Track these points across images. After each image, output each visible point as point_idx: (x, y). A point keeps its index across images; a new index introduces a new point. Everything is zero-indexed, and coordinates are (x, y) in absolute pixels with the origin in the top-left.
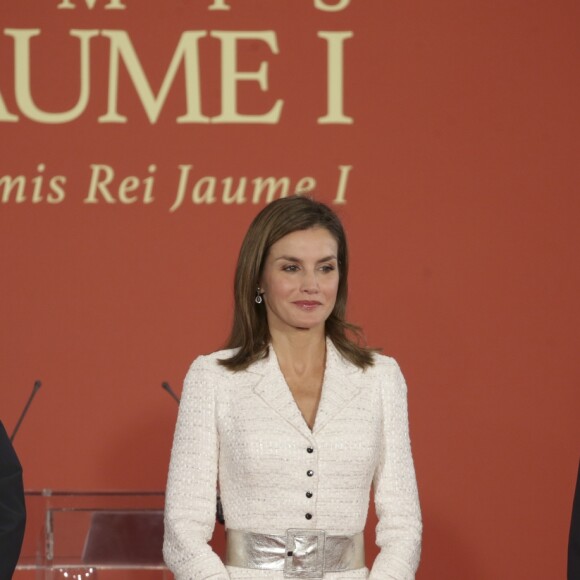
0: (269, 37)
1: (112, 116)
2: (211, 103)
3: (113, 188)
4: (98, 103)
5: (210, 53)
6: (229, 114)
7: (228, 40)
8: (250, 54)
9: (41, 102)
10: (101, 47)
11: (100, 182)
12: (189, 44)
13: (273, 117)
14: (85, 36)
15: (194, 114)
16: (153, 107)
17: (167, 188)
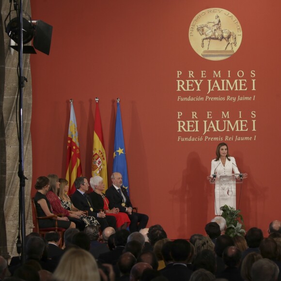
0: (246, 121)
1: (228, 130)
2: (240, 129)
3: (228, 139)
4: (226, 129)
5: (239, 123)
6: (242, 130)
7: (241, 121)
8: (244, 123)
9: (220, 129)
10: (227, 122)
11: (227, 138)
12: (237, 122)
13: (247, 130)
14: (225, 121)
15: (238, 130)
16: (233, 129)
17: (234, 139)
